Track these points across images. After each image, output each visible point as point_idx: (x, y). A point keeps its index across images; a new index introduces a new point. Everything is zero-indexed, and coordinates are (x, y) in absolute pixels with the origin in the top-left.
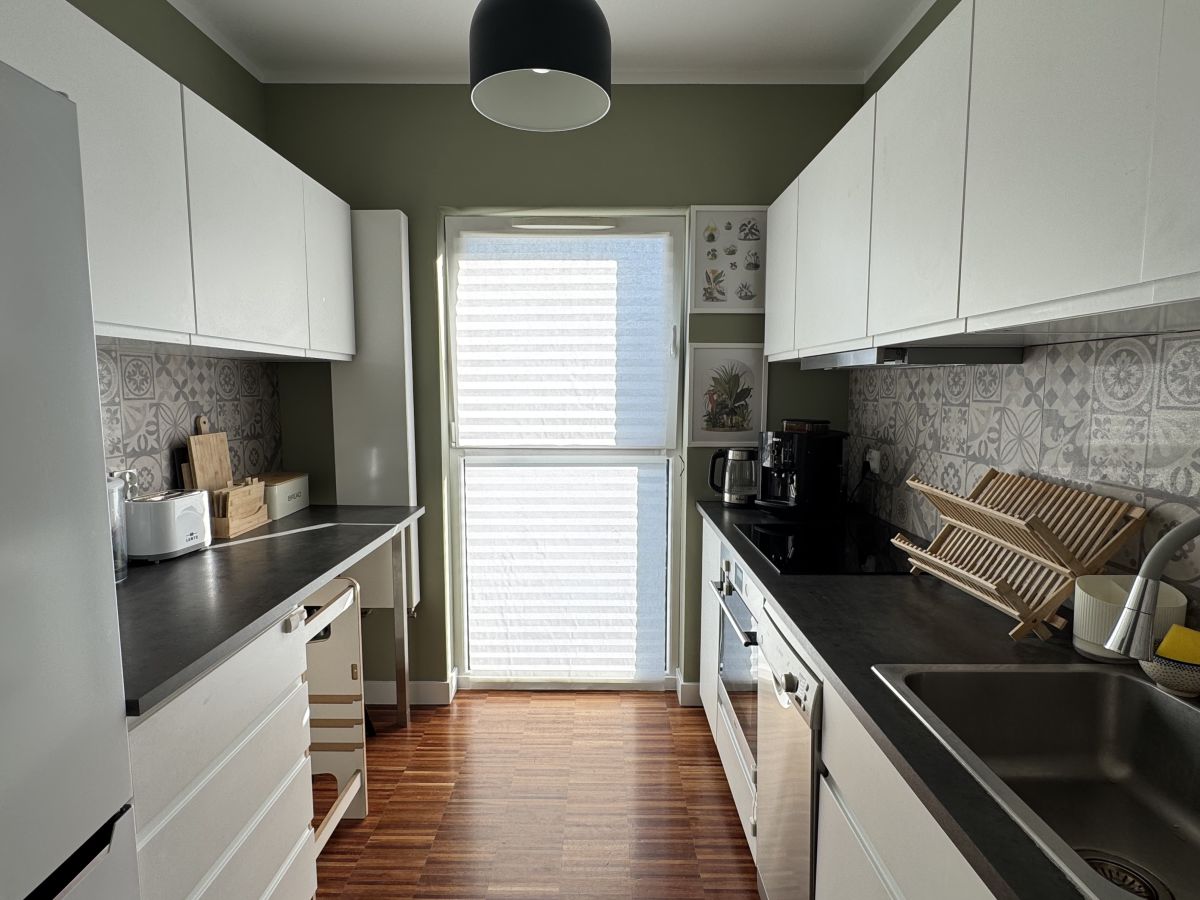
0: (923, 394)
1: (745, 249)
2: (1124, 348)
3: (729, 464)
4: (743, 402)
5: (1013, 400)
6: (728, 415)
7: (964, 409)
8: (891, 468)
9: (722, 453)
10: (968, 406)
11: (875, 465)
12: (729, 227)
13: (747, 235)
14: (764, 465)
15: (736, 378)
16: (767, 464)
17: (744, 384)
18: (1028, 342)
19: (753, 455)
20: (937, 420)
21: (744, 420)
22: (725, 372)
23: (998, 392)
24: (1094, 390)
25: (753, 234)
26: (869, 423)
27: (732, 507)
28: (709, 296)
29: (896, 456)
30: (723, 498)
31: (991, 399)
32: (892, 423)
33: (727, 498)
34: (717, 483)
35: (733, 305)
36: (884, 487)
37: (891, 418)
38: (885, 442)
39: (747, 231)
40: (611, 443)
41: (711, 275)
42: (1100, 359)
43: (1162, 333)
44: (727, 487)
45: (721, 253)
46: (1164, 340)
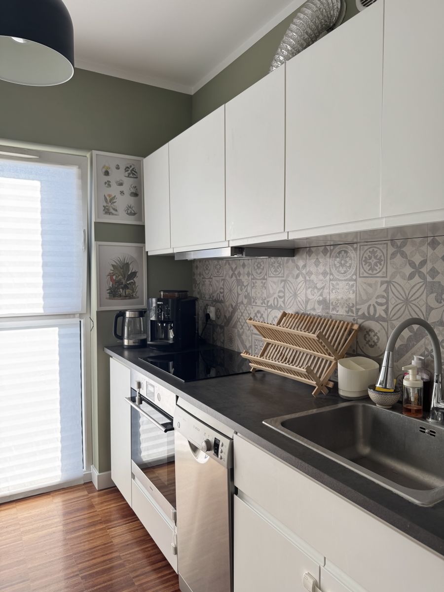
0: (239, 274)
1: (129, 183)
2: (344, 249)
3: (127, 321)
4: (132, 281)
5: (290, 276)
6: (123, 289)
7: (264, 281)
8: (222, 317)
9: (122, 314)
10: (266, 279)
11: (212, 316)
12: (118, 168)
13: (129, 174)
14: (151, 319)
15: (127, 265)
16: (153, 318)
17: (132, 269)
18: (296, 247)
19: (142, 313)
20: (249, 288)
21: (133, 292)
22: (120, 261)
23: (282, 272)
24: (330, 270)
25: (133, 174)
26: (207, 292)
27: (130, 348)
28: (107, 211)
29: (225, 309)
30: (123, 343)
31: (279, 275)
32: (222, 291)
33: (126, 342)
34: (119, 333)
35: (122, 218)
36: (218, 327)
37: (221, 288)
38: (217, 301)
39: (129, 172)
40: (40, 311)
41: (108, 198)
42: (332, 254)
43: (360, 242)
44: (126, 335)
45: (113, 184)
46: (360, 246)
